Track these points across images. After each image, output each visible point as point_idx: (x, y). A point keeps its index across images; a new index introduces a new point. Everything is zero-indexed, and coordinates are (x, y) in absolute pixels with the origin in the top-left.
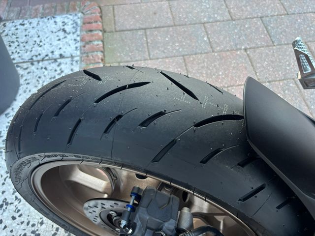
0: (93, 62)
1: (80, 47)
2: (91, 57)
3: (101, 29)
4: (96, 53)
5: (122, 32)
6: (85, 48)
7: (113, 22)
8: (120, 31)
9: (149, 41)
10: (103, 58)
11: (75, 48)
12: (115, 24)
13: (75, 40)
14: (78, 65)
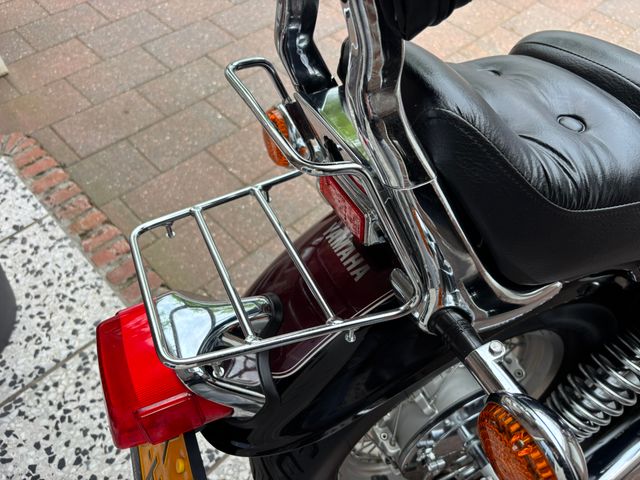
0: (79, 212)
1: (41, 202)
2: (72, 208)
3: (56, 164)
4: (74, 199)
5: (94, 156)
6: (51, 201)
7: (67, 148)
10: (90, 201)
11: (33, 209)
13: (24, 197)
14: (58, 227)
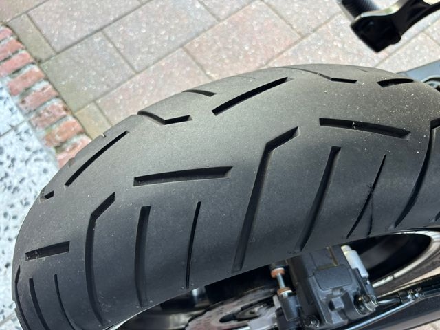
0: (53, 120)
1: (17, 105)
2: (46, 114)
3: (32, 60)
4: (48, 103)
5: (69, 50)
6: (26, 105)
7: (43, 40)
8: (63, 50)
9: (118, 46)
10: (65, 106)
11: (10, 113)
12: (48, 41)
14: (33, 136)
